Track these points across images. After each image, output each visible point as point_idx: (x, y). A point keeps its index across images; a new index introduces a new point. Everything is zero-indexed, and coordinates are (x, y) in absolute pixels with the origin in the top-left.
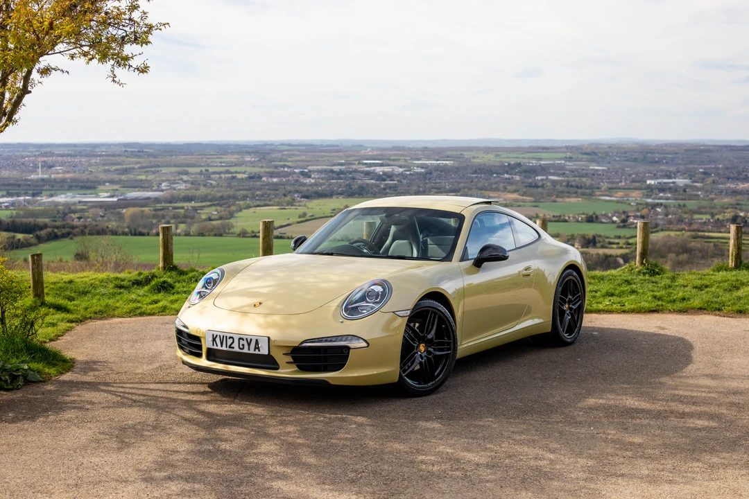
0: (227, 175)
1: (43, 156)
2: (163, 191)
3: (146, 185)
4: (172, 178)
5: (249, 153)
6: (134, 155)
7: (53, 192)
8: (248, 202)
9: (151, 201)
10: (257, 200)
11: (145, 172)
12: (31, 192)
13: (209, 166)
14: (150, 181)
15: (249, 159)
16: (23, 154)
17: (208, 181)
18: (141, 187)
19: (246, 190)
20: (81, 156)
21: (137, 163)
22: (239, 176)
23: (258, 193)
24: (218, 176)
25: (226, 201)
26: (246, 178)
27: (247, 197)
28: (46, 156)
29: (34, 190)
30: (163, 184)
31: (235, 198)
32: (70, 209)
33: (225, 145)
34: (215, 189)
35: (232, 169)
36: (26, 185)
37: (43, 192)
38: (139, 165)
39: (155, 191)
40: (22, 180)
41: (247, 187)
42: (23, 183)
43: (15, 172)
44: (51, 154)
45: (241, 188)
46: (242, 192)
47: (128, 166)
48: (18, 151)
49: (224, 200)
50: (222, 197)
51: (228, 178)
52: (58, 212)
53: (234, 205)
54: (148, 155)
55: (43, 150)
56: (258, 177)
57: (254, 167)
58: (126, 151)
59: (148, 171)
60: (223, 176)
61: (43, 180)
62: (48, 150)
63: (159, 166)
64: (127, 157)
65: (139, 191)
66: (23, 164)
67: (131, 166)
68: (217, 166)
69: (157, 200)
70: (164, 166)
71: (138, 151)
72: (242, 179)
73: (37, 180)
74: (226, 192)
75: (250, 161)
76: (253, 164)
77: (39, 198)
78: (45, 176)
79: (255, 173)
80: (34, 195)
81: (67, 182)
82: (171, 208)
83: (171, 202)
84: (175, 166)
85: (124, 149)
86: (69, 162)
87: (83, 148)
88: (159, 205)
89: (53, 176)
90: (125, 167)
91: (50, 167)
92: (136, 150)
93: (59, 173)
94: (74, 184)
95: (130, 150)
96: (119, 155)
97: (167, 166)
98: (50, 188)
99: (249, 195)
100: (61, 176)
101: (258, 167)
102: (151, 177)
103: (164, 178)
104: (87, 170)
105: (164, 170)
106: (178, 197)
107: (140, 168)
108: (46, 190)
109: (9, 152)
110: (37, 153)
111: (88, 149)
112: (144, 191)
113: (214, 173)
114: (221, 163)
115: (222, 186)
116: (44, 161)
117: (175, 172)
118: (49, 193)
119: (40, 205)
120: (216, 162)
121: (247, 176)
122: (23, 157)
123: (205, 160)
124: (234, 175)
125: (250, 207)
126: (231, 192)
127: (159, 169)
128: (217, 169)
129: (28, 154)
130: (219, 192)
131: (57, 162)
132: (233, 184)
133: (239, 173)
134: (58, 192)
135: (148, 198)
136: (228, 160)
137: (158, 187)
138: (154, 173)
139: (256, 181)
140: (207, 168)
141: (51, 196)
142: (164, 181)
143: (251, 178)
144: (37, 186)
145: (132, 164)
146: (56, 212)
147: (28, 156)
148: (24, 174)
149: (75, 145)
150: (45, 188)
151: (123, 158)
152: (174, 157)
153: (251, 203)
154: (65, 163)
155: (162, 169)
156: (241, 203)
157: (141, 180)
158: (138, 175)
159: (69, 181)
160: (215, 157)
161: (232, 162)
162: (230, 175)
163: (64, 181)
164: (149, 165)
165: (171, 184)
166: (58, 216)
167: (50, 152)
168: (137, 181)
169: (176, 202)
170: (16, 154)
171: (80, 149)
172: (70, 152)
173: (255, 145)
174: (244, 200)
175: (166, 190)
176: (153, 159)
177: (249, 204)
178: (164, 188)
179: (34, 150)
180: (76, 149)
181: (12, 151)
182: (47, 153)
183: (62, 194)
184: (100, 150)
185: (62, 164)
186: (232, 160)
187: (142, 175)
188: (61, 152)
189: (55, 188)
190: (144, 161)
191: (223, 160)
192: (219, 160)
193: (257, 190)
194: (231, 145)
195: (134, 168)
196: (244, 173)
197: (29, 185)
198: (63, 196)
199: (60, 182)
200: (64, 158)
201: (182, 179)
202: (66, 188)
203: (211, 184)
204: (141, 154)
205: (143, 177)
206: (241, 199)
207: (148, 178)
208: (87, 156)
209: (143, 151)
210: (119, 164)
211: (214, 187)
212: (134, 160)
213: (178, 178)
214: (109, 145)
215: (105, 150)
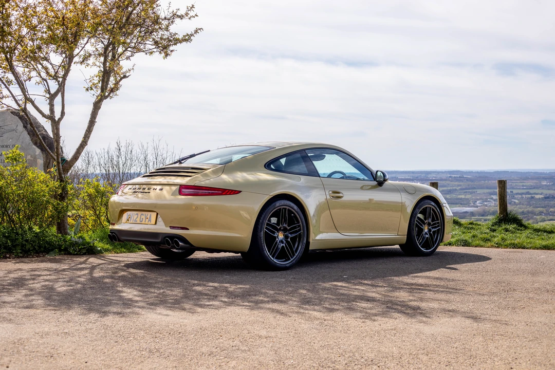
0: (527, 196)
2: (477, 207)
3: (465, 202)
4: (485, 198)
5: (545, 179)
6: (456, 179)
8: (543, 217)
9: (468, 214)
10: (550, 215)
11: (464, 193)
13: (513, 188)
14: (468, 199)
15: (545, 184)
17: (513, 200)
18: (461, 204)
19: (542, 207)
20: (417, 180)
21: (459, 186)
22: (537, 197)
23: (551, 210)
24: (520, 196)
25: (526, 215)
26: (542, 198)
27: (542, 212)
30: (478, 202)
31: (533, 213)
33: (527, 173)
34: (518, 206)
35: (531, 191)
38: (459, 188)
39: (471, 207)
41: (543, 205)
44: (396, 179)
45: (539, 205)
46: (539, 209)
47: (451, 188)
49: (525, 214)
50: (523, 212)
51: (528, 198)
53: (532, 218)
54: (467, 180)
56: (552, 198)
57: (549, 189)
58: (450, 177)
59: (466, 192)
60: (524, 196)
62: (393, 175)
63: (475, 188)
64: (451, 181)
65: (459, 207)
67: (454, 188)
68: (520, 189)
69: (472, 214)
70: (479, 188)
71: (460, 177)
72: (539, 199)
74: (526, 208)
75: (546, 185)
76: (548, 187)
79: (550, 194)
82: (483, 220)
83: (483, 216)
84: (487, 188)
85: (449, 175)
87: (419, 175)
88: (474, 217)
90: (449, 188)
92: (458, 176)
95: (453, 176)
96: (445, 180)
97: (481, 189)
99: (545, 212)
101: (552, 189)
102: (468, 196)
103: (478, 198)
105: (479, 191)
106: (489, 212)
107: (461, 189)
111: (422, 175)
112: (463, 207)
113: (517, 194)
114: (523, 186)
115: (523, 204)
117: (487, 193)
120: (520, 186)
121: (543, 196)
123: (510, 184)
124: (533, 196)
125: (545, 221)
126: (530, 209)
127: (475, 190)
128: (520, 191)
130: (520, 208)
132: (531, 202)
133: (537, 194)
135: (466, 212)
136: (529, 184)
137: (474, 204)
138: (471, 193)
139: (550, 201)
140: (512, 190)
142: (478, 200)
143: (546, 198)
145: (455, 186)
149: (413, 172)
151: (447, 182)
152: (487, 182)
153: (546, 218)
155: (478, 190)
156: (538, 217)
157: (461, 199)
158: (459, 195)
160: (518, 181)
161: (532, 186)
162: (530, 196)
164: (467, 187)
165: (483, 202)
167: (395, 177)
168: (458, 199)
169: (487, 216)
171: (416, 175)
172: (409, 177)
173: (550, 173)
174: (540, 215)
175: (479, 206)
176: (470, 183)
177: (543, 218)
178: (478, 205)
180: (414, 175)
182: (393, 178)
184: (431, 176)
186: (532, 184)
187: (461, 195)
188: (403, 178)
190: (464, 184)
191: (524, 184)
192: (521, 184)
193: (551, 207)
194: (532, 173)
195: (456, 190)
196: (541, 194)
201: (492, 198)
203: (515, 202)
204: (461, 179)
205: (463, 197)
206: (538, 214)
207: (466, 197)
208: (421, 180)
209: (463, 177)
210: (445, 186)
211: (517, 205)
212: (456, 183)
213: (489, 197)
214: (438, 172)
215: (435, 176)
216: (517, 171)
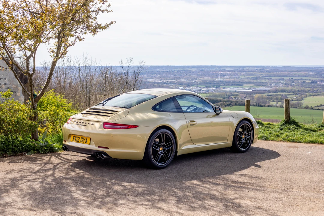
0: (301, 81)
1: (221, 71)
2: (272, 87)
3: (265, 85)
4: (276, 82)
5: (312, 71)
6: (260, 71)
7: (224, 87)
8: (310, 93)
9: (266, 91)
10: (314, 92)
11: (265, 79)
12: (215, 86)
13: (293, 77)
14: (267, 83)
15: (312, 74)
16: (213, 70)
17: (293, 83)
18: (263, 85)
19: (310, 88)
20: (237, 71)
21: (261, 75)
22: (307, 81)
23: (315, 89)
24: (297, 81)
25: (300, 92)
26: (310, 82)
27: (310, 91)
28: (223, 71)
29: (217, 85)
30: (272, 84)
31: (304, 91)
32: (231, 94)
33: (301, 67)
34: (296, 87)
35: (304, 78)
36: (214, 83)
37: (221, 87)
38: (262, 76)
39: (269, 87)
40: (212, 81)
41: (310, 87)
42: (212, 82)
43: (209, 78)
44: (225, 70)
45: (307, 87)
46: (308, 89)
47: (257, 76)
48: (211, 69)
49: (299, 92)
50: (298, 91)
51: (302, 82)
52: (227, 95)
53: (303, 94)
54: (266, 71)
55: (221, 69)
56: (316, 82)
57: (314, 77)
58: (257, 69)
59: (266, 79)
60: (299, 81)
61: (221, 81)
62: (223, 68)
63: (271, 76)
64: (257, 72)
65: (262, 87)
66: (213, 74)
67: (259, 76)
68: (297, 77)
69: (269, 91)
70: (273, 76)
71: (262, 70)
72: (308, 83)
73: (218, 81)
74: (301, 88)
75: (312, 75)
76: (313, 76)
77: (219, 89)
78: (222, 80)
79: (314, 80)
80: (217, 88)
81: (231, 82)
82: (275, 95)
83: (275, 92)
84: (278, 76)
85: (256, 69)
86: (232, 74)
88: (270, 93)
89: (225, 80)
90: (256, 76)
91: (224, 76)
92: (261, 69)
93: (228, 79)
94: (234, 83)
95: (258, 69)
96: (254, 71)
97: (274, 76)
98: (223, 85)
99: (311, 90)
100: (228, 80)
101: (316, 77)
102: (267, 81)
103: (273, 82)
104: (240, 77)
105: (273, 78)
106: (279, 90)
107: (262, 77)
108: (222, 86)
109: (207, 69)
110: (219, 70)
111: (240, 68)
112: (264, 87)
113: (295, 80)
114: (299, 75)
115: (299, 86)
116: (222, 73)
117: (278, 79)
118: (223, 87)
119: (219, 92)
120: (297, 75)
121: (310, 81)
122: (213, 71)
123: (291, 74)
124: (304, 81)
125: (311, 96)
126: (303, 89)
127: (271, 77)
128: (297, 78)
129: (216, 70)
130: (297, 88)
131: (227, 74)
132: (304, 85)
133: (307, 80)
134: (227, 87)
135: (266, 90)
136: (302, 74)
137: (270, 85)
138: (268, 79)
139: (314, 84)
140: (292, 78)
141: (224, 88)
142: (272, 83)
143: (312, 82)
144: (218, 84)
145: (259, 75)
146: (225, 95)
147: (215, 71)
148: (213, 79)
149: (235, 67)
150: (221, 85)
151: (255, 73)
152: (278, 72)
153: (312, 94)
154: (230, 74)
155: (272, 77)
156: (307, 93)
157: (263, 82)
158: (261, 80)
159: (232, 82)
160: (296, 72)
161: (304, 75)
162: (303, 81)
163: (229, 82)
164: (267, 76)
165: (276, 84)
166: (226, 97)
167: (224, 70)
168: (261, 82)
169: (278, 92)
170: (210, 70)
171: (237, 68)
172: (233, 70)
173: (315, 67)
174: (309, 92)
175: (273, 87)
176: (268, 73)
177: (310, 94)
178: (273, 86)
179: (218, 68)
180: (235, 68)
181: (208, 69)
183: (228, 87)
184: (246, 69)
185: (229, 75)
186: (304, 74)
187: (263, 80)
188: (229, 70)
189: (225, 85)
190: (264, 74)
191: (300, 74)
192: (298, 74)
193: (315, 88)
194: (304, 67)
195: (260, 77)
196: (309, 80)
197: (215, 83)
198: (229, 88)
199: (228, 82)
200: (230, 72)
201: (281, 82)
202: (230, 85)
203: (294, 85)
204: (263, 71)
205: (264, 81)
206: (307, 92)
207: (266, 81)
208: (240, 71)
209: (264, 70)
210: (253, 75)
211: (295, 86)
212: (260, 73)
213: (279, 82)
214: (250, 67)
215: (247, 69)
216: (295, 66)
